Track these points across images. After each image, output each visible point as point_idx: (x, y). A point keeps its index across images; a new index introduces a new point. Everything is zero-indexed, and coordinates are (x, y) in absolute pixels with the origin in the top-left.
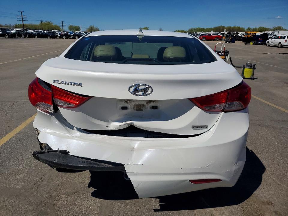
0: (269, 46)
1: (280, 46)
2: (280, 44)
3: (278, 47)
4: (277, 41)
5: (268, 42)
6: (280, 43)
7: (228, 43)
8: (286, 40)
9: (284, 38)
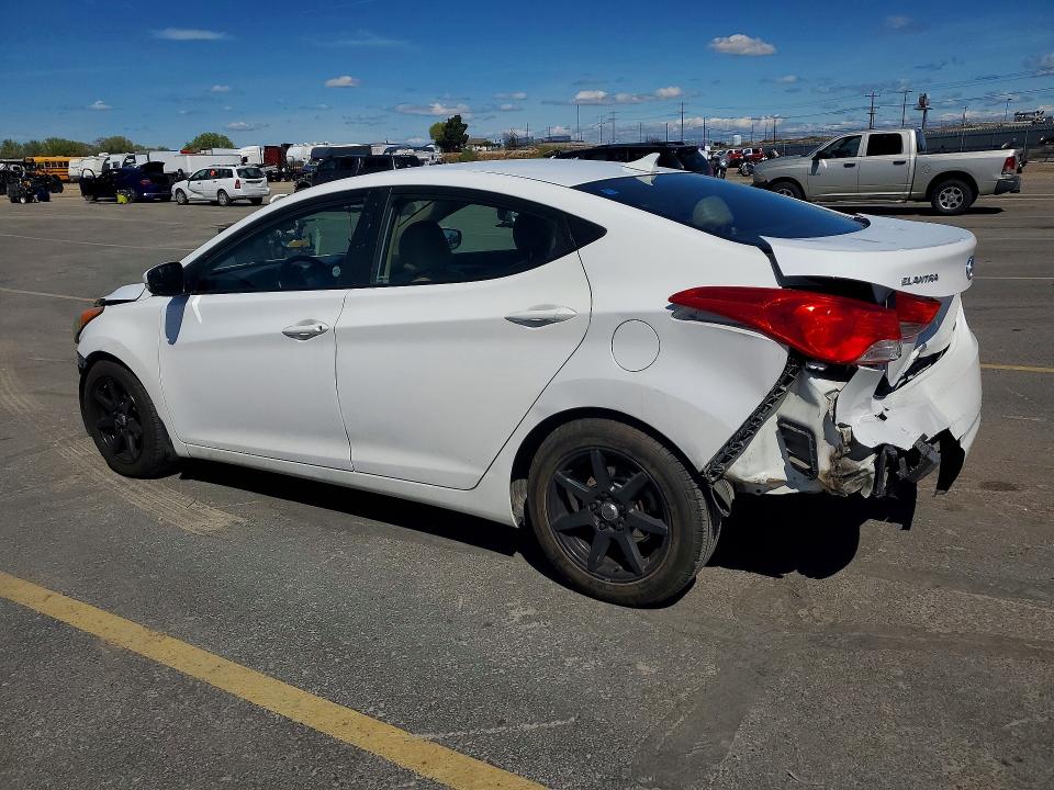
0: (186, 202)
1: (223, 201)
2: (222, 196)
3: (215, 203)
4: (210, 187)
5: (179, 190)
6: (221, 191)
7: (23, 201)
8: (238, 182)
9: (230, 174)
